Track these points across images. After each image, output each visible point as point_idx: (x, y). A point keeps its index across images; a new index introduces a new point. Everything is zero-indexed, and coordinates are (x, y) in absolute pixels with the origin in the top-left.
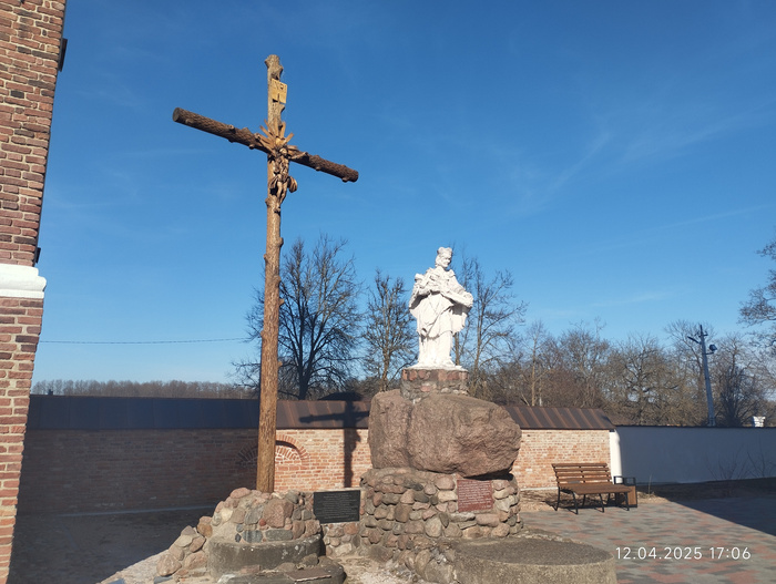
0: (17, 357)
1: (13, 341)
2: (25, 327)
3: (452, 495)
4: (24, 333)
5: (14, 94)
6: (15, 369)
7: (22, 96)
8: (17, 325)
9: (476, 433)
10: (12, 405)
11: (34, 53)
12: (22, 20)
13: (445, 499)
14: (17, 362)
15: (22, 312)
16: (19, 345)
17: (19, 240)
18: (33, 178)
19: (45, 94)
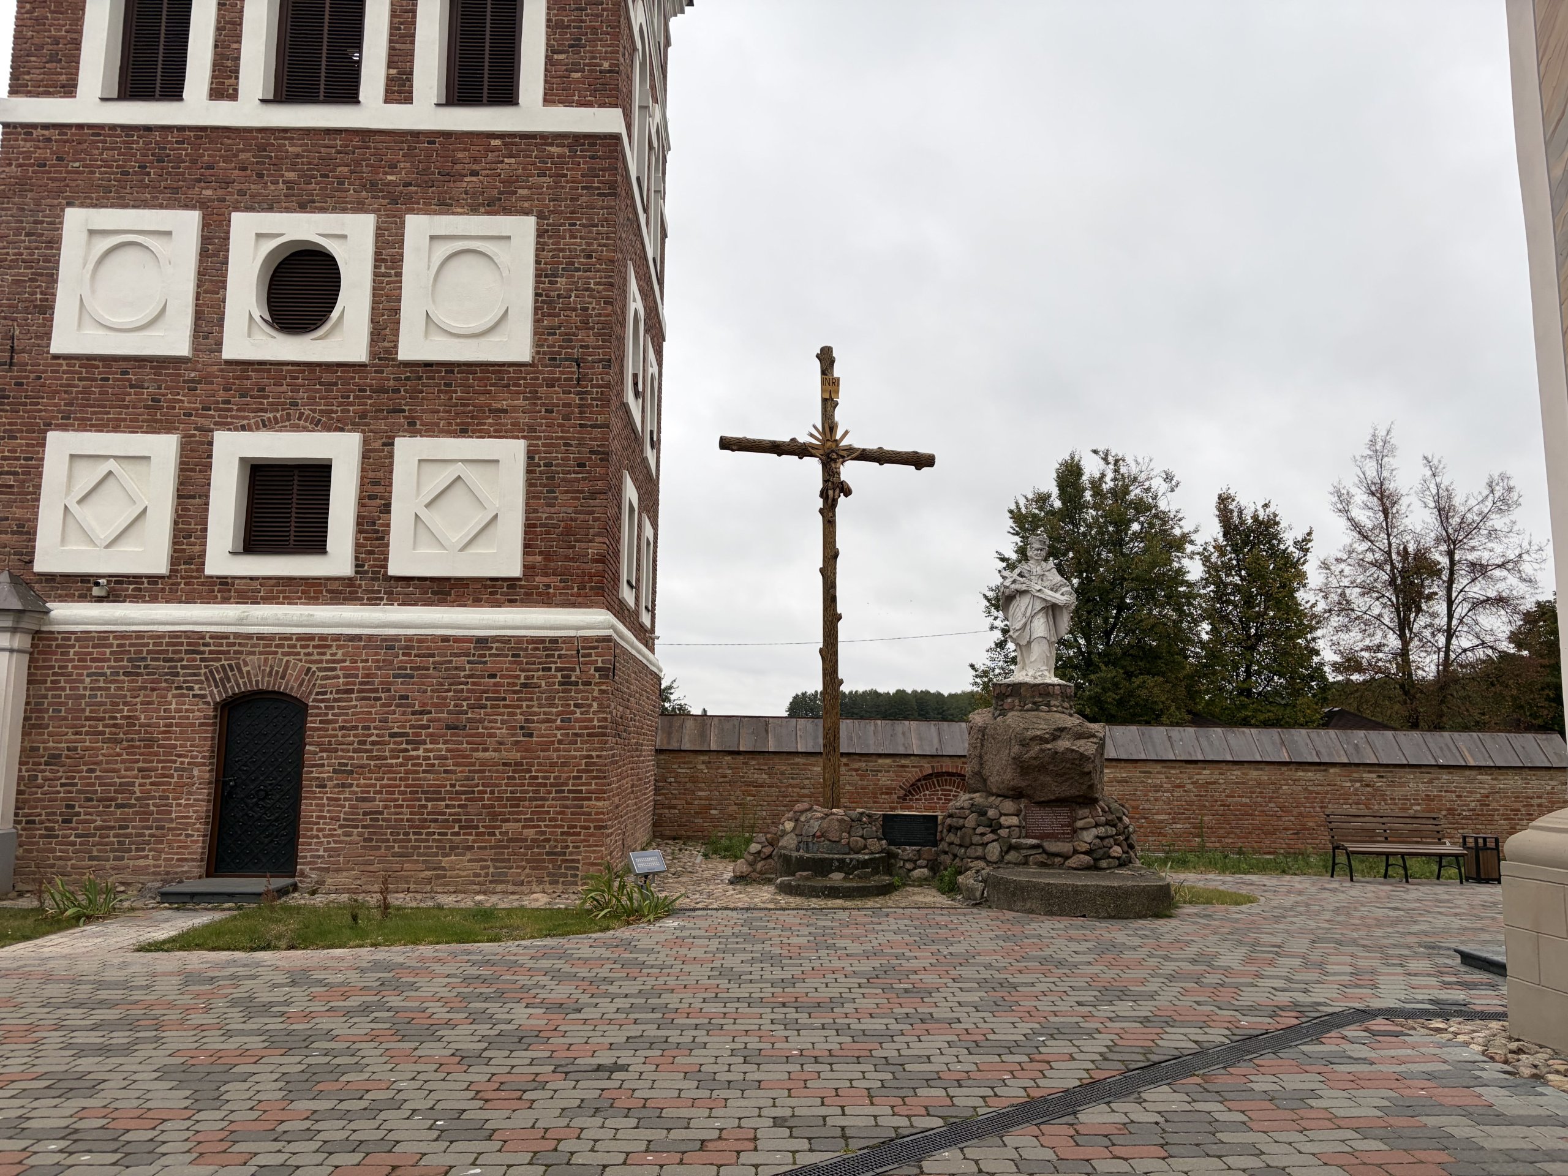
0: (596, 684)
1: (592, 671)
2: (600, 659)
3: (1014, 820)
4: (600, 664)
5: (579, 465)
6: (596, 694)
7: (584, 465)
8: (594, 658)
9: (1032, 753)
10: (596, 723)
11: (592, 426)
12: (581, 399)
13: (1007, 824)
14: (596, 688)
15: (596, 648)
16: (597, 675)
17: (591, 588)
18: (599, 535)
19: (601, 460)
